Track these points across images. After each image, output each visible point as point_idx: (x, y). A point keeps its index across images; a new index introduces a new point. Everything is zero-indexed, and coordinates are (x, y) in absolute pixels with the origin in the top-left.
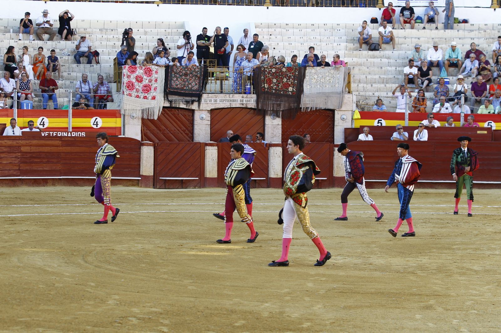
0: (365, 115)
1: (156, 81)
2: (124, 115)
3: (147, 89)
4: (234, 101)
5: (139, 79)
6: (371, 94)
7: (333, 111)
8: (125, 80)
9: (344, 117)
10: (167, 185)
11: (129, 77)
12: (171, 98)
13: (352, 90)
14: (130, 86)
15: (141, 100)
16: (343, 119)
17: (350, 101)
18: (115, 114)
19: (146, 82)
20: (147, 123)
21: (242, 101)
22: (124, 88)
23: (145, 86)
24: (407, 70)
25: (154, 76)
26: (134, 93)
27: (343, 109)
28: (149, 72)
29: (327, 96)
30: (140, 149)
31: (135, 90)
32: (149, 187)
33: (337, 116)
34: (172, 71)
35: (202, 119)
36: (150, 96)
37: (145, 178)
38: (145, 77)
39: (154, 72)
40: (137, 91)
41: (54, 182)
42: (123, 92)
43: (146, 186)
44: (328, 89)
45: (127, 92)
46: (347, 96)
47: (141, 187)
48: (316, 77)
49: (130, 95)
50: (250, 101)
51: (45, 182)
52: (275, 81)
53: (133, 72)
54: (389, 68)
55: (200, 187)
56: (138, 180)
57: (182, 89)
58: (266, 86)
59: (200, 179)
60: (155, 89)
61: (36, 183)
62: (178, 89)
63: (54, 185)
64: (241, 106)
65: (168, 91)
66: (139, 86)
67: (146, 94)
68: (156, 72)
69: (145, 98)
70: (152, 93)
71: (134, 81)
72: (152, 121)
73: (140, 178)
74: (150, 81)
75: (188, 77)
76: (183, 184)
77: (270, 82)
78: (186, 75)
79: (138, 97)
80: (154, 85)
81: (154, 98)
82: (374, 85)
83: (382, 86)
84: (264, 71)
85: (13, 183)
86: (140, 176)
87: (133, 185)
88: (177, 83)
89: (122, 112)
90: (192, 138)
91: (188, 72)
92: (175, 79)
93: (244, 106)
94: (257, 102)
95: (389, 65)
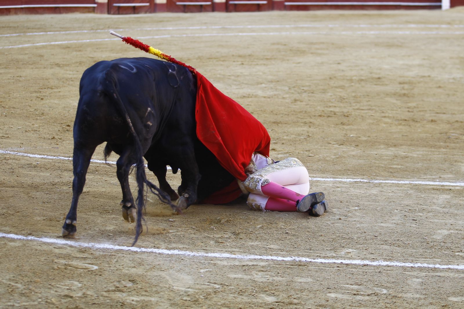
10: (120, 11)
32: (104, 13)
37: (100, 5)
55: (151, 12)
59: (151, 4)
63: (16, 13)
73: (95, 5)
76: (135, 10)
86: (95, 3)
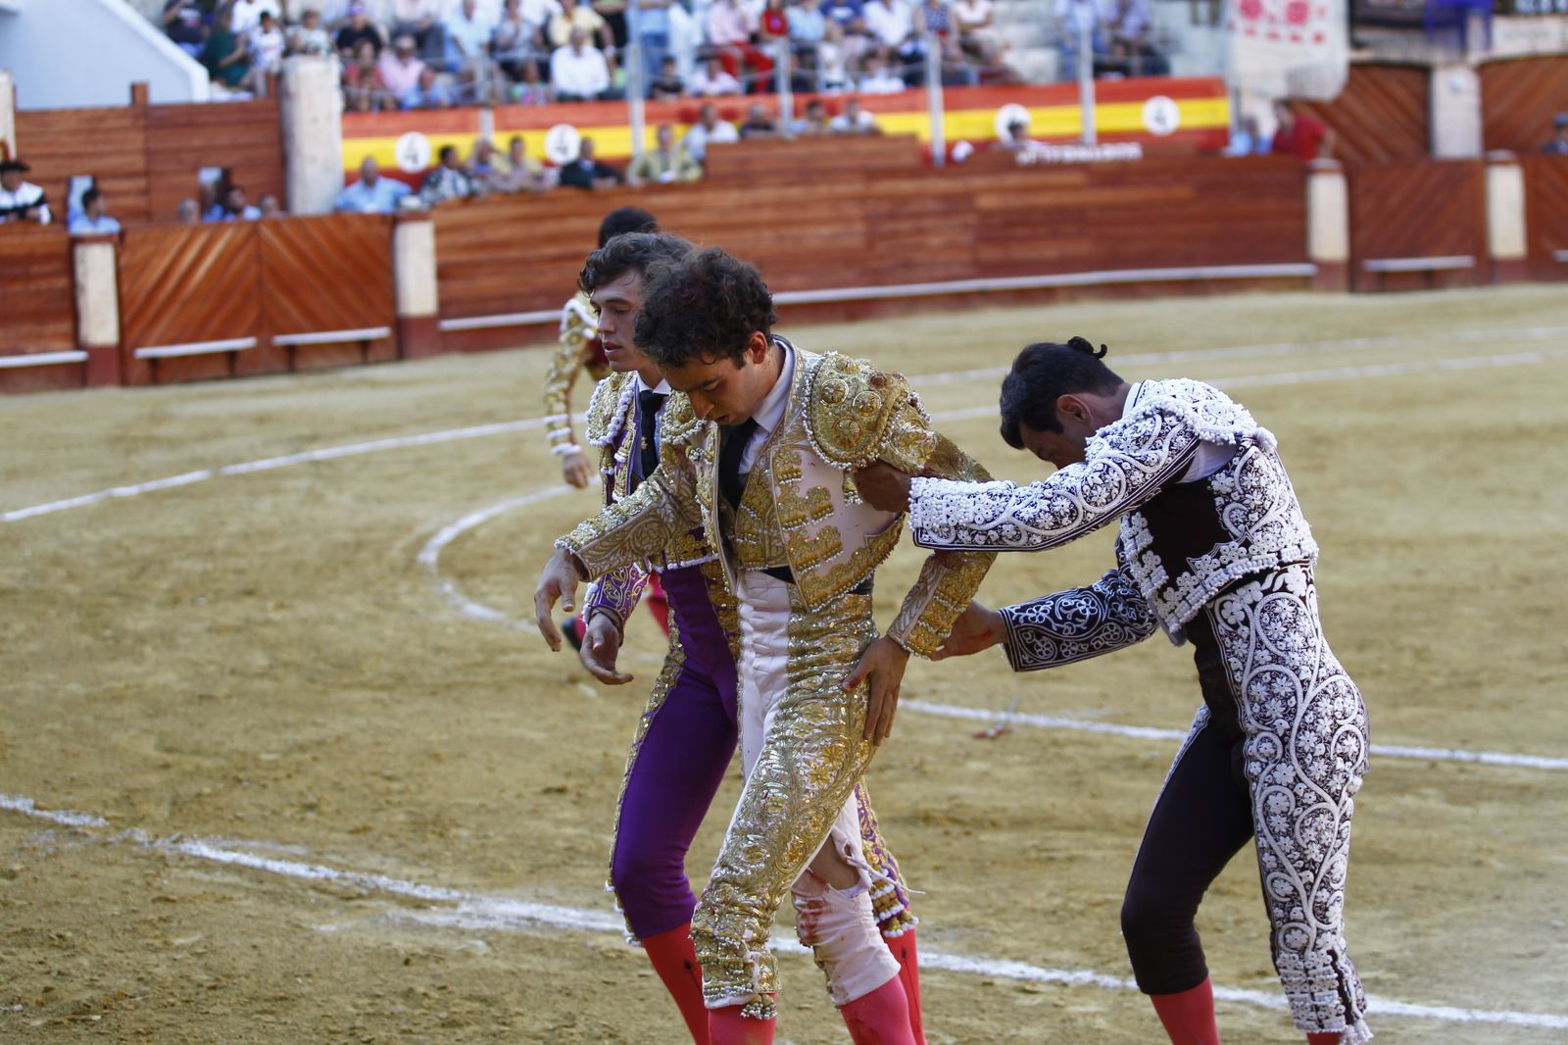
2: (1237, 92)
3: (1299, 13)
10: (1386, 283)
12: (1364, 35)
14: (1251, 8)
15: (1285, 46)
18: (1210, 88)
22: (1232, 13)
23: (1293, 6)
26: (1262, 27)
30: (1306, 184)
31: (1264, 19)
32: (1338, 291)
35: (1455, 90)
36: (1307, 32)
37: (1326, 268)
40: (1272, 19)
42: (1231, 27)
43: (1332, 290)
45: (1242, 24)
47: (1317, 291)
49: (1251, 32)
55: (1479, 285)
56: (1306, 276)
57: (1397, 8)
59: (1477, 260)
60: (1320, 12)
62: (1385, 8)
65: (1359, 17)
66: (1275, 6)
67: (1297, 31)
69: (1295, 38)
70: (1315, 24)
72: (1319, 106)
73: (1310, 269)
79: (1273, 36)
81: (1318, 38)
86: (1309, 261)
87: (1293, 287)
89: (1231, 82)
90: (1428, 144)
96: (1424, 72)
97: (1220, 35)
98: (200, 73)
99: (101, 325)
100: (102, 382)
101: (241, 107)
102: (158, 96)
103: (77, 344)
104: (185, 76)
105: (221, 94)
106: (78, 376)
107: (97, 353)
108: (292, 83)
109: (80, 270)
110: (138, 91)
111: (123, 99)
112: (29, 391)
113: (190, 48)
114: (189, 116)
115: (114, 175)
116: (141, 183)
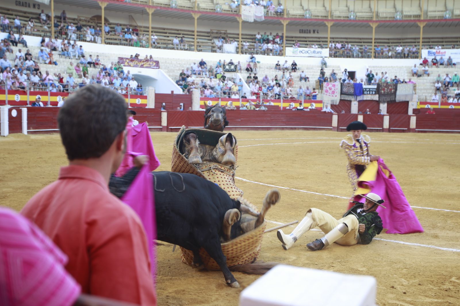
0: (421, 103)
1: (337, 89)
2: (324, 103)
3: (333, 92)
4: (368, 97)
5: (330, 89)
6: (421, 94)
7: (408, 102)
8: (324, 89)
9: (413, 104)
11: (326, 87)
12: (342, 96)
13: (417, 93)
14: (327, 91)
15: (331, 97)
16: (413, 105)
17: (416, 98)
18: (321, 102)
19: (333, 90)
20: (333, 106)
21: (371, 97)
22: (324, 91)
23: (333, 91)
24: (436, 85)
25: (336, 87)
26: (328, 94)
27: (413, 100)
28: (334, 86)
29: (406, 95)
30: (332, 116)
31: (328, 93)
33: (410, 104)
34: (343, 85)
35: (355, 104)
36: (334, 95)
38: (333, 88)
39: (336, 86)
40: (329, 93)
41: (299, 129)
42: (324, 94)
43: (335, 131)
44: (407, 93)
45: (325, 93)
46: (414, 96)
47: (332, 131)
48: (402, 88)
49: (327, 95)
50: (376, 97)
51: (295, 129)
52: (386, 89)
53: (328, 86)
54: (427, 84)
56: (331, 129)
57: (347, 92)
58: (383, 91)
60: (337, 92)
61: (292, 129)
62: (346, 92)
64: (371, 99)
65: (342, 93)
66: (330, 91)
67: (333, 95)
68: (337, 86)
69: (332, 96)
70: (336, 94)
71: (328, 89)
72: (336, 106)
74: (335, 89)
75: (350, 88)
77: (384, 90)
78: (349, 87)
79: (329, 96)
80: (336, 91)
81: (336, 96)
82: (422, 91)
83: (425, 91)
84: (381, 86)
85: (283, 129)
87: (329, 130)
88: (345, 90)
89: (323, 101)
90: (350, 112)
91: (350, 86)
92: (344, 88)
93: (372, 99)
94: (379, 97)
95: (427, 82)
96: (350, 101)
97: (323, 95)
98: (181, 90)
99: (164, 123)
100: (164, 131)
101: (186, 95)
102: (175, 93)
103: (161, 126)
104: (179, 90)
105: (184, 93)
106: (161, 130)
107: (164, 127)
108: (194, 92)
109: (162, 115)
110: (172, 92)
111: (170, 93)
112: (154, 131)
113: (180, 86)
114: (178, 96)
115: (168, 103)
116: (171, 104)
